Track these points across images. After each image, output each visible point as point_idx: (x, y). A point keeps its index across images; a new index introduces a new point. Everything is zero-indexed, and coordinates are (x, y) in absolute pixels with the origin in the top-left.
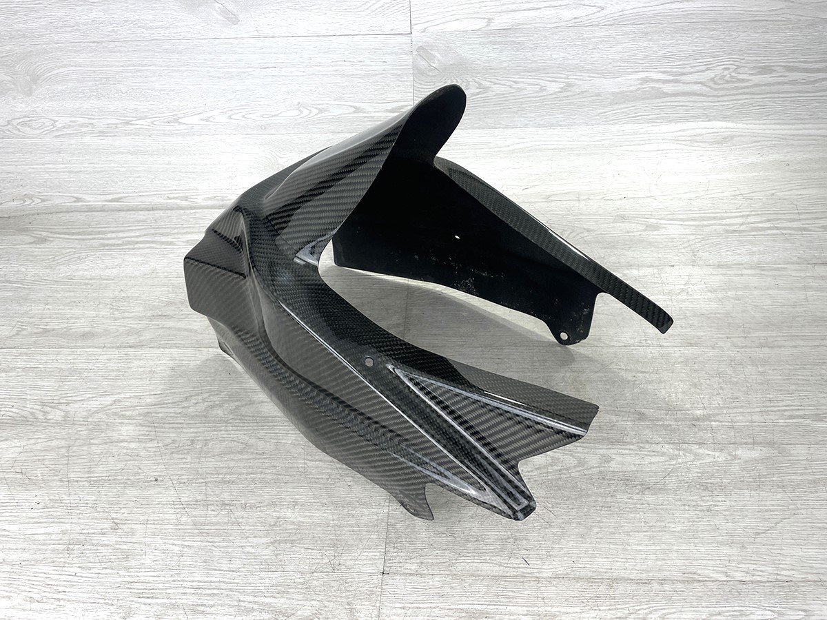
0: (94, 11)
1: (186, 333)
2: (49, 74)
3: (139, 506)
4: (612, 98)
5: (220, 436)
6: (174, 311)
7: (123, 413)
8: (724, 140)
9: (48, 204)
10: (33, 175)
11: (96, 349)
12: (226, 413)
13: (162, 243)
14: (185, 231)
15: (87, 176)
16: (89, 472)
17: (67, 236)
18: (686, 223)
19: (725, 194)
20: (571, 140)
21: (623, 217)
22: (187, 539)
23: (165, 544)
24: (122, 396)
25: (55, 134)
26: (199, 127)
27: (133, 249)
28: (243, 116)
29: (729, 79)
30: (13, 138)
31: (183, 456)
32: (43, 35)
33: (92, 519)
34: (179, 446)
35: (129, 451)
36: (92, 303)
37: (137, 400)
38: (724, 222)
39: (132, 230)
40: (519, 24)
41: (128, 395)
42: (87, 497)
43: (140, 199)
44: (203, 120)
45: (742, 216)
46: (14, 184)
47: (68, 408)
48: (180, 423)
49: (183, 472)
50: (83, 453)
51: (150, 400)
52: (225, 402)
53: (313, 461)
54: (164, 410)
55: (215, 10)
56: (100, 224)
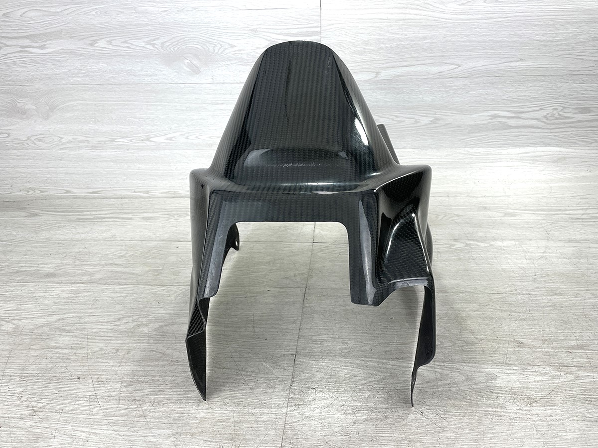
0: (101, 63)
1: (129, 276)
2: (63, 106)
3: (58, 398)
4: (470, 129)
5: (141, 347)
6: (124, 261)
7: (64, 327)
8: (559, 160)
9: (45, 194)
10: (38, 175)
11: (54, 284)
12: (150, 330)
13: (123, 218)
14: (142, 211)
15: (78, 177)
16: (23, 370)
17: (53, 213)
18: (536, 212)
19: (566, 195)
20: (439, 158)
21: (485, 208)
22: (95, 427)
23: (74, 430)
24: (67, 316)
25: (60, 147)
26: (164, 144)
27: (101, 222)
28: (197, 137)
29: (558, 117)
30: (30, 149)
31: (106, 361)
32: (63, 79)
33: (15, 406)
34: (105, 353)
35: (60, 355)
36: (60, 255)
37: (78, 319)
38: (567, 212)
39: (103, 210)
40: (399, 76)
41: (71, 315)
42: (16, 389)
43: (114, 192)
44: (167, 139)
45: (582, 209)
46: (24, 181)
47: (20, 323)
48: (110, 337)
49: (104, 373)
50: (23, 355)
51: (88, 319)
52: (151, 322)
53: (220, 368)
54: (99, 327)
55: (185, 64)
56: (80, 206)
